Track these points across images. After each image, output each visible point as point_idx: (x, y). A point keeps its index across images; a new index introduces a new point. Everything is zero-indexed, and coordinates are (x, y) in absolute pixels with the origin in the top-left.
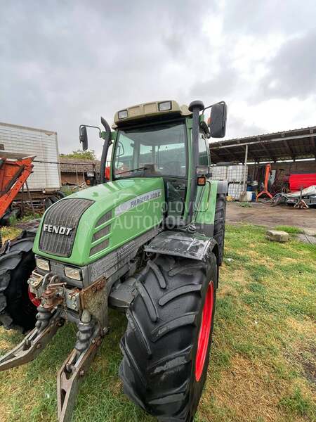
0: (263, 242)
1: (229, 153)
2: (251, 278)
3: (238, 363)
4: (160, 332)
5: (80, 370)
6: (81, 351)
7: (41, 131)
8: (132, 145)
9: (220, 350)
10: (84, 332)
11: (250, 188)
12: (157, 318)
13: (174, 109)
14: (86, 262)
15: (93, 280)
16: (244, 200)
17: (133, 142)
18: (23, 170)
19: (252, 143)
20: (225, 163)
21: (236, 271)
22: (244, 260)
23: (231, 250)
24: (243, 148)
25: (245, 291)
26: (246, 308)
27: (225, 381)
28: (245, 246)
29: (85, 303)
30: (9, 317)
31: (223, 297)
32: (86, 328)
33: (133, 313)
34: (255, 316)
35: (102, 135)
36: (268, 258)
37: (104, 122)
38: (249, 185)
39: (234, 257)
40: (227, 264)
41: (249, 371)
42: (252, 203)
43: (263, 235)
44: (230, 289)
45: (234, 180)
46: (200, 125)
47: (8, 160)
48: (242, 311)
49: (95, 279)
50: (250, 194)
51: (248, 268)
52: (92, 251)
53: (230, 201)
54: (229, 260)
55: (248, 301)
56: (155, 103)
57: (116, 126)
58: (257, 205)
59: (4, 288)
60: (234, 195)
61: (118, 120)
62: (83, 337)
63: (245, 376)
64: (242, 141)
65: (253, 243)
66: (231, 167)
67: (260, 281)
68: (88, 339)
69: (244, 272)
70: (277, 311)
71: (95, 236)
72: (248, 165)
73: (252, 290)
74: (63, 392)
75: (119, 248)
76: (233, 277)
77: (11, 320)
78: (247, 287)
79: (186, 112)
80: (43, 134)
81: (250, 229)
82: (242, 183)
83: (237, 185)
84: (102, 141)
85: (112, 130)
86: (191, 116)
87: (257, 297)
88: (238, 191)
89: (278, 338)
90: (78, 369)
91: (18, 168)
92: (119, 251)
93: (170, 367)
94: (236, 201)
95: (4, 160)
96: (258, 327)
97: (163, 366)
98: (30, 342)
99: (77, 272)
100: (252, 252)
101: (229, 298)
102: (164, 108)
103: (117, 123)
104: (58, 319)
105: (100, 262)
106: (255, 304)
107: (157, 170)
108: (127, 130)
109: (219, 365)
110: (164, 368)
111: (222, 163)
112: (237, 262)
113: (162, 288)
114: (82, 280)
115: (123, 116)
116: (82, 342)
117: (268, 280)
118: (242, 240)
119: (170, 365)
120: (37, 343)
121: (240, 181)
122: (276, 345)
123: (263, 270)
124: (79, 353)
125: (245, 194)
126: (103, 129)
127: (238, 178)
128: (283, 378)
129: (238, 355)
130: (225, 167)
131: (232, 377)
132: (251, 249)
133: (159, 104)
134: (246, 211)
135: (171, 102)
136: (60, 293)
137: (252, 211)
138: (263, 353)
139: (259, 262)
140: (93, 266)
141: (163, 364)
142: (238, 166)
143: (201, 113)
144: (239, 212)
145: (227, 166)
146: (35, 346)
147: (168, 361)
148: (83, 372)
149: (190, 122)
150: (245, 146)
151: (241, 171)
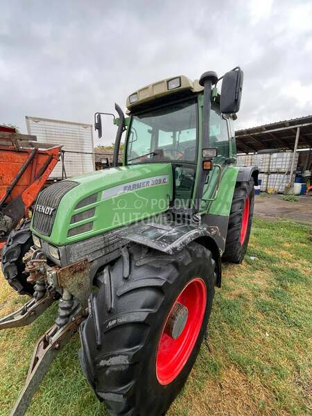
0: (302, 242)
1: (275, 138)
2: (274, 282)
3: (230, 376)
4: (110, 324)
5: (55, 343)
6: (61, 326)
7: (79, 124)
8: (149, 131)
9: (213, 356)
10: (63, 309)
11: (299, 178)
12: (111, 308)
13: (183, 86)
14: (63, 243)
15: (72, 260)
16: (290, 192)
17: (151, 129)
18: (52, 158)
19: (306, 125)
20: (268, 150)
21: (258, 272)
22: (271, 260)
23: (258, 248)
24: (293, 132)
25: (263, 296)
26: (259, 315)
27: (209, 392)
28: (278, 245)
29: (61, 281)
30: (20, 285)
31: (233, 298)
32: (65, 306)
33: (94, 298)
34: (268, 327)
35: (116, 122)
36: (305, 262)
37: (118, 109)
38: (297, 176)
39: (259, 256)
40: (249, 263)
41: (242, 387)
42: (300, 197)
43: (305, 235)
44: (244, 290)
45: (278, 169)
46: (212, 102)
47: (39, 149)
48: (251, 318)
49: (74, 260)
50: (298, 187)
51: (274, 270)
52: (71, 232)
53: (272, 193)
54: (252, 258)
55: (262, 308)
56: (164, 82)
57: (129, 112)
58: (307, 200)
59: (16, 259)
60: (276, 187)
61: (130, 105)
62: (62, 313)
63: (234, 392)
64: (292, 123)
65: (289, 242)
66: (275, 155)
67: (286, 288)
68: (68, 316)
69: (267, 275)
70: (300, 327)
71: (74, 218)
72: (300, 152)
73: (272, 295)
74: (37, 359)
75: (107, 232)
76: (252, 278)
77: (22, 288)
78: (267, 292)
79: (197, 88)
80: (81, 127)
81: (289, 227)
82: (289, 173)
83: (282, 176)
84: (116, 128)
85: (126, 116)
86: (202, 92)
87: (277, 305)
88: (283, 182)
89: (291, 359)
90: (53, 342)
91: (48, 157)
92: (106, 236)
93: (113, 364)
94: (279, 193)
95: (36, 150)
96: (268, 340)
97: (107, 360)
98: (27, 308)
99: (55, 250)
100: (284, 252)
101: (241, 301)
102: (174, 86)
103: (129, 108)
104: (54, 292)
105: (81, 244)
106: (271, 313)
107: (166, 155)
108: (141, 114)
109: (207, 372)
110: (107, 363)
111: (264, 150)
112: (261, 262)
113: (124, 278)
114: (60, 259)
115: (134, 100)
116: (62, 317)
117: (298, 287)
118: (274, 238)
119: (113, 361)
120: (32, 311)
121: (287, 171)
122: (287, 367)
123: (294, 276)
124: (59, 327)
125: (291, 186)
126: (117, 116)
127: (283, 167)
128: (285, 409)
129: (232, 367)
130: (268, 155)
131: (218, 389)
132: (284, 249)
133: (168, 82)
134: (289, 205)
135: (180, 78)
136: (42, 269)
137: (297, 205)
138: (265, 371)
139: (290, 265)
140: (73, 247)
141: (107, 359)
142: (285, 154)
143: (213, 86)
144: (281, 206)
145: (271, 153)
146: (30, 313)
147: (112, 356)
148: (57, 345)
149: (202, 100)
150: (296, 129)
151: (288, 159)
